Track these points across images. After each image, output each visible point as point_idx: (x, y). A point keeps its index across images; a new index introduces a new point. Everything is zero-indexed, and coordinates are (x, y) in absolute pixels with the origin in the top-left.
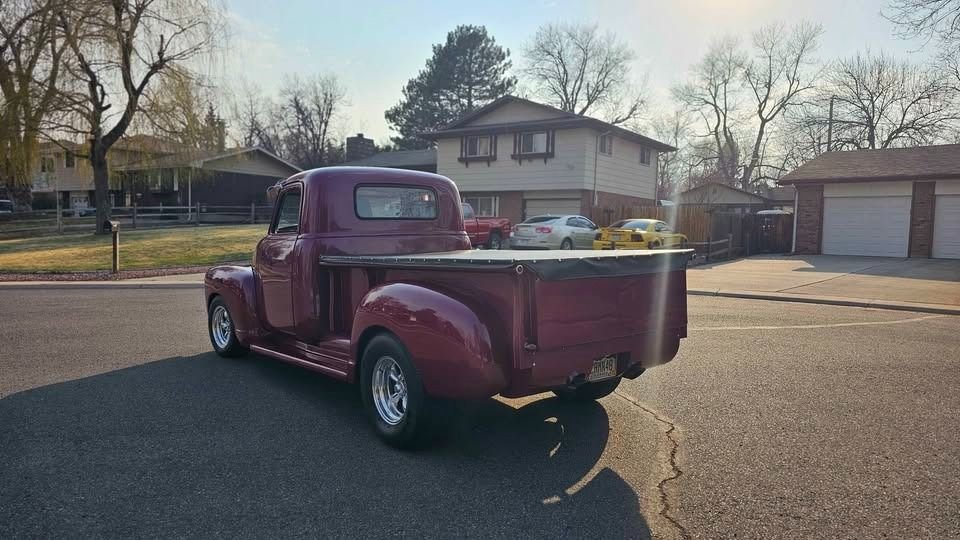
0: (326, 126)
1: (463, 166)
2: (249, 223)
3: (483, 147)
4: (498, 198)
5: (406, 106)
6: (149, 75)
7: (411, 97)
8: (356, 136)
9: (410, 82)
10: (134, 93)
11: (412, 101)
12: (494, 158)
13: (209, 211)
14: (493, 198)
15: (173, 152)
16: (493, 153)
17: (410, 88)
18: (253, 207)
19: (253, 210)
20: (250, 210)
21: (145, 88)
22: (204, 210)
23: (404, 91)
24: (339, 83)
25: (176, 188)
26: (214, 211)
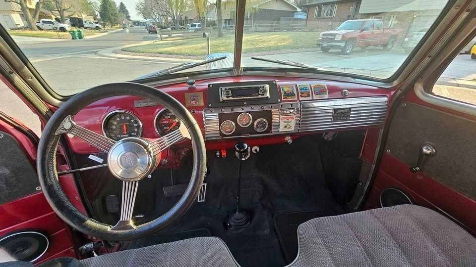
2: (272, 31)
4: (395, 16)
14: (392, 16)
18: (274, 24)
19: (274, 26)
22: (257, 26)
25: (249, 17)
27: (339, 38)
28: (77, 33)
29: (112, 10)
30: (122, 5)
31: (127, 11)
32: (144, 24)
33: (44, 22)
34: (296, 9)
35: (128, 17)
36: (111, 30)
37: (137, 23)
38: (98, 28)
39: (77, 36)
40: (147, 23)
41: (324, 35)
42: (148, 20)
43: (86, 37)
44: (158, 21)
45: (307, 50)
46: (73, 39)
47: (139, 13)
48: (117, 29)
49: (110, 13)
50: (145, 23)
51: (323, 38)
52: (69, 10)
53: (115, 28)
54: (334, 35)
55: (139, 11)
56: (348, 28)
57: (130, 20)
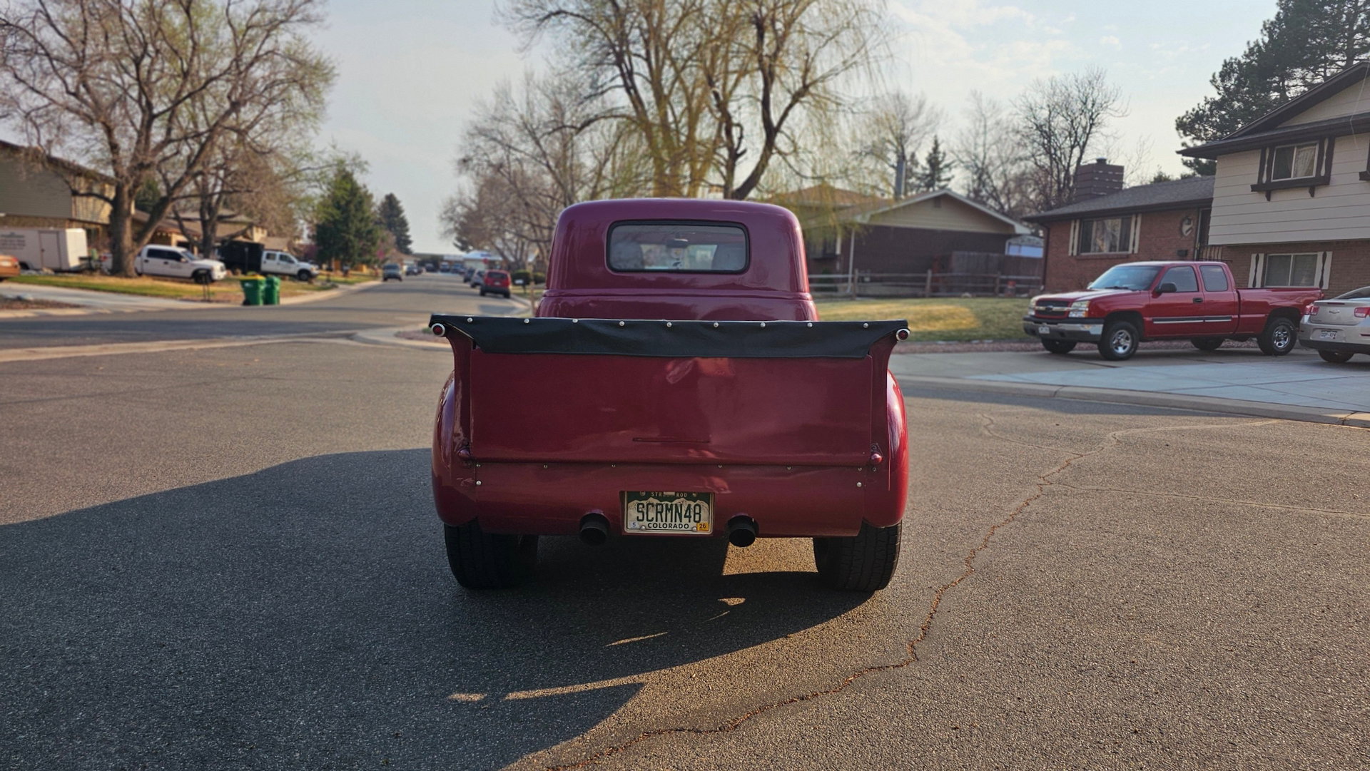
0: (1082, 152)
1: (1262, 197)
2: (923, 296)
3: (1302, 163)
4: (1329, 255)
5: (1216, 105)
6: (790, 106)
7: (1226, 89)
8: (1095, 162)
9: (1225, 65)
10: (771, 131)
11: (1229, 95)
12: (1325, 181)
13: (873, 280)
14: (1320, 255)
15: (849, 204)
16: (1323, 173)
17: (1225, 75)
18: (930, 274)
19: (929, 281)
20: (924, 280)
21: (785, 124)
22: (867, 279)
23: (1213, 81)
24: (1109, 83)
25: (838, 252)
26: (881, 280)
27: (1080, 310)
28: (262, 287)
29: (361, 220)
30: (391, 202)
31: (403, 224)
32: (453, 267)
33: (152, 253)
34: (1012, 227)
35: (403, 243)
36: (345, 283)
37: (433, 263)
38: (304, 276)
39: (261, 294)
40: (469, 265)
41: (1039, 303)
42: (474, 254)
43: (284, 301)
44: (512, 259)
45: (996, 345)
46: (246, 303)
47: (450, 232)
48: (365, 279)
49: (353, 229)
50: (461, 263)
51: (1037, 312)
52: (234, 219)
53: (354, 279)
54: (1068, 303)
55: (451, 226)
56: (1117, 284)
57: (408, 252)
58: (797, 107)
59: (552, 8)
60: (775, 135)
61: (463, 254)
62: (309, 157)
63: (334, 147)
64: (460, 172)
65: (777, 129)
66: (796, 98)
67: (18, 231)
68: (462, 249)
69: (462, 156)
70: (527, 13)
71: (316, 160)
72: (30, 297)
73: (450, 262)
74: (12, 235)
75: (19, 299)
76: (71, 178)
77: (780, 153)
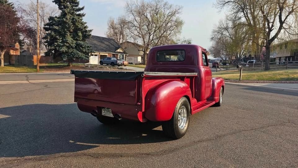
6: (288, 16)
21: (286, 20)
58: (291, 15)
59: (227, 1)
60: (283, 24)
61: (215, 59)
62: (179, 40)
63: (184, 38)
64: (211, 40)
65: (284, 22)
66: (290, 13)
67: (131, 57)
68: (214, 57)
69: (212, 37)
70: (221, 3)
71: (181, 41)
72: (127, 69)
73: (211, 60)
74: (130, 58)
75: (126, 69)
76: (138, 48)
77: (285, 28)
